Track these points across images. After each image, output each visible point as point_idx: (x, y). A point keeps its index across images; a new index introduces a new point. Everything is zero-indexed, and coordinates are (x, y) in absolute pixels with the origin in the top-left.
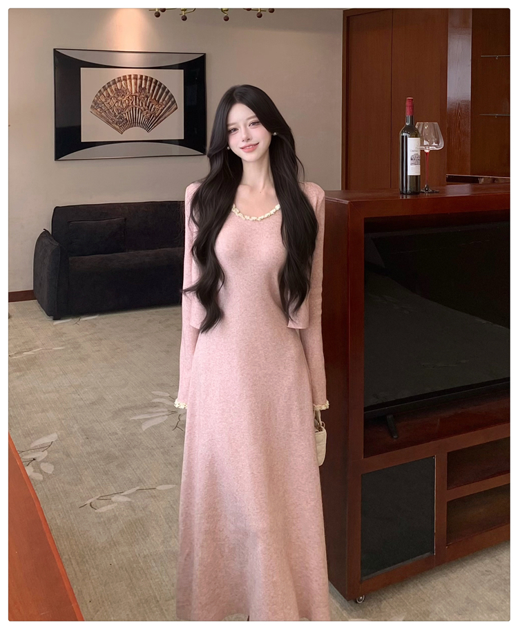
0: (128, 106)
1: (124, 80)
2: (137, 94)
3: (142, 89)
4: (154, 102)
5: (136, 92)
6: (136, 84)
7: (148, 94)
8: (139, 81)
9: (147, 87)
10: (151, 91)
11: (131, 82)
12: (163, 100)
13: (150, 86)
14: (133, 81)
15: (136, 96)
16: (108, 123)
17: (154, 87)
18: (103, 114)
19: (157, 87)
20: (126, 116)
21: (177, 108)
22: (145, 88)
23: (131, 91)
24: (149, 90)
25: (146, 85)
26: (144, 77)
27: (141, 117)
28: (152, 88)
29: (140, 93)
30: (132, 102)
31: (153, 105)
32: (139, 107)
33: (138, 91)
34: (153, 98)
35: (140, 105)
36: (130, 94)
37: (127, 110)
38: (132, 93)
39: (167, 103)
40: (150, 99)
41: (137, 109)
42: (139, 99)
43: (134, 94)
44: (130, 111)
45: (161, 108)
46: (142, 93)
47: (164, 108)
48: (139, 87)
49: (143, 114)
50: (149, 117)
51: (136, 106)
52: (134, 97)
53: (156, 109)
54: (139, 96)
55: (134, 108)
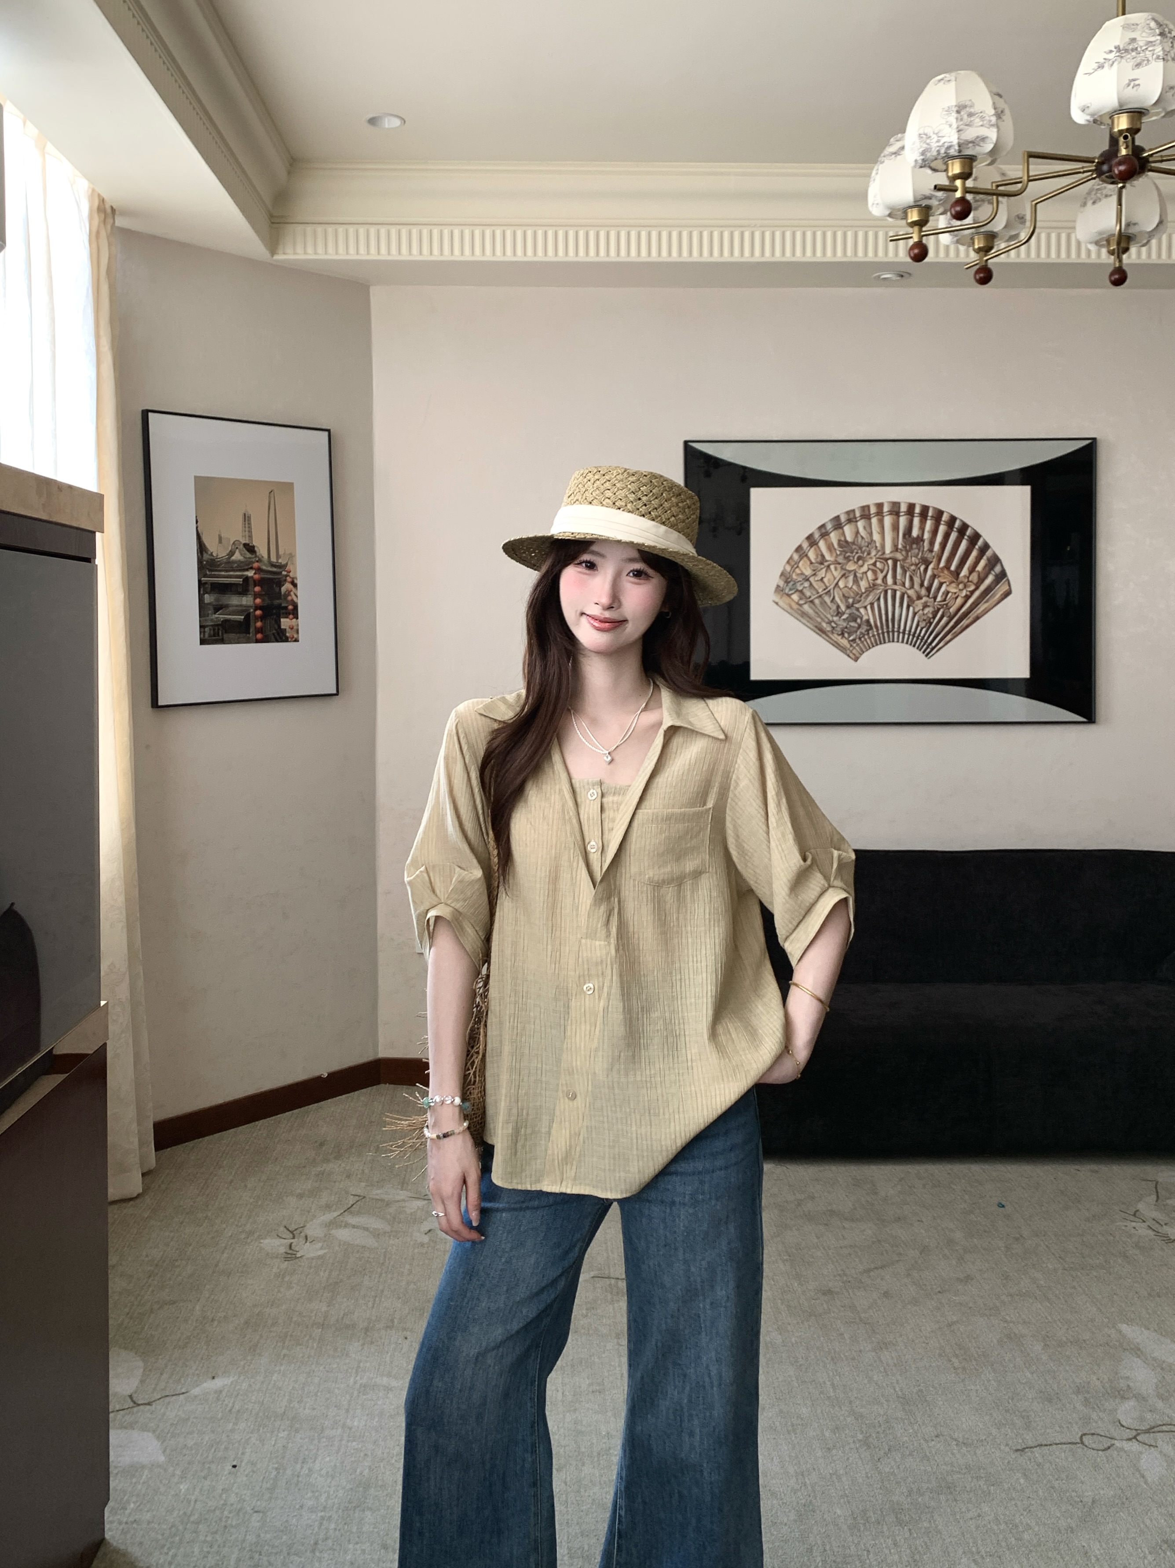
0: (873, 587)
1: (863, 516)
2: (899, 556)
3: (912, 542)
4: (946, 577)
5: (896, 549)
6: (895, 527)
7: (929, 556)
8: (903, 521)
9: (926, 536)
10: (937, 547)
11: (881, 522)
12: (972, 570)
13: (935, 532)
14: (888, 520)
15: (895, 561)
16: (821, 631)
17: (947, 536)
18: (806, 607)
19: (954, 536)
20: (867, 614)
21: (1008, 593)
22: (920, 539)
23: (883, 546)
24: (932, 543)
25: (922, 528)
26: (917, 510)
27: (908, 618)
28: (939, 538)
29: (907, 552)
30: (885, 577)
31: (941, 584)
32: (904, 590)
33: (900, 546)
34: (942, 564)
35: (907, 584)
36: (880, 553)
37: (870, 598)
38: (884, 553)
39: (981, 580)
40: (933, 569)
41: (898, 594)
42: (902, 567)
43: (891, 555)
44: (879, 599)
45: (964, 593)
46: (913, 551)
47: (972, 592)
48: (904, 536)
49: (914, 609)
50: (931, 616)
51: (895, 587)
52: (890, 562)
53: (950, 595)
54: (905, 560)
55: (889, 592)
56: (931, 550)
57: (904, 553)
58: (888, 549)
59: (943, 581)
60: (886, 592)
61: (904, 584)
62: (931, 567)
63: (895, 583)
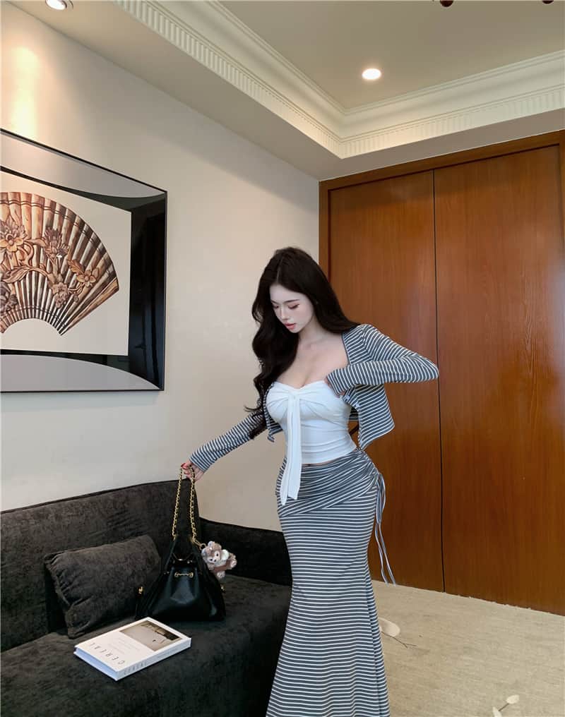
0: (20, 266)
1: (15, 201)
2: (42, 243)
3: (53, 234)
4: (78, 271)
5: (40, 237)
6: (41, 219)
7: (65, 249)
8: (46, 214)
9: (63, 232)
10: (70, 243)
11: (29, 210)
12: (94, 267)
13: (70, 230)
15: (39, 247)
17: (78, 235)
19: (82, 236)
20: (15, 290)
21: (117, 289)
22: (58, 233)
23: (30, 232)
24: (67, 239)
25: (61, 224)
26: (57, 208)
27: (49, 298)
28: (72, 236)
29: (49, 241)
30: (31, 258)
31: (73, 273)
32: (45, 273)
33: (43, 235)
34: (74, 258)
35: (48, 269)
36: (27, 238)
37: (18, 276)
38: (31, 238)
39: (100, 276)
40: (67, 260)
41: (40, 276)
42: (45, 254)
43: (36, 241)
44: (25, 277)
45: (88, 284)
46: (53, 242)
47: (94, 284)
48: (47, 227)
49: (52, 290)
50: (65, 299)
51: (38, 270)
52: (35, 246)
53: (79, 283)
54: (47, 247)
55: (34, 272)
56: (67, 245)
57: (46, 241)
58: (34, 236)
59: (74, 271)
60: (31, 272)
61: (45, 268)
62: (66, 258)
63: (38, 266)
